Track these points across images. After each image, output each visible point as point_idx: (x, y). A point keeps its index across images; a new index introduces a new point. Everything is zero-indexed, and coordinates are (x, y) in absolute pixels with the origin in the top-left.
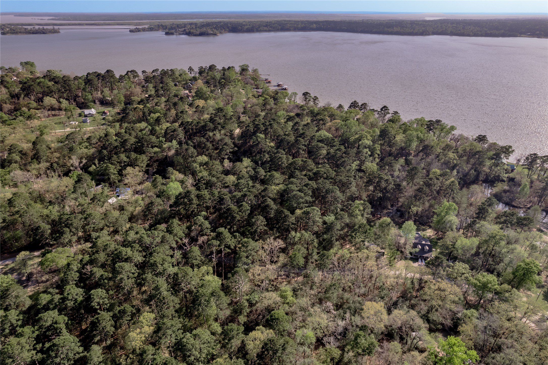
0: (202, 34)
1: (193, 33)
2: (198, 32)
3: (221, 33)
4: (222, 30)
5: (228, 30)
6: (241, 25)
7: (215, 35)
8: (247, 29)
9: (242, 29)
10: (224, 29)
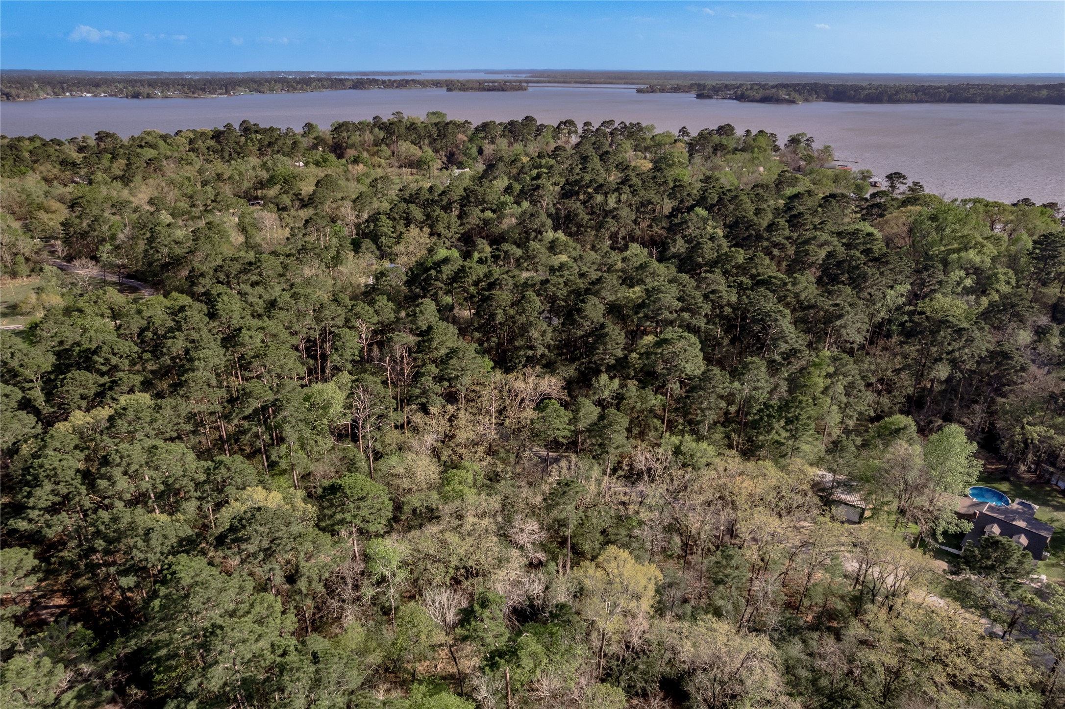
0: (765, 100)
1: (748, 97)
2: (758, 96)
3: (807, 100)
4: (810, 94)
5: (824, 96)
6: (857, 89)
7: (793, 102)
8: (867, 95)
9: (854, 96)
10: (816, 93)
